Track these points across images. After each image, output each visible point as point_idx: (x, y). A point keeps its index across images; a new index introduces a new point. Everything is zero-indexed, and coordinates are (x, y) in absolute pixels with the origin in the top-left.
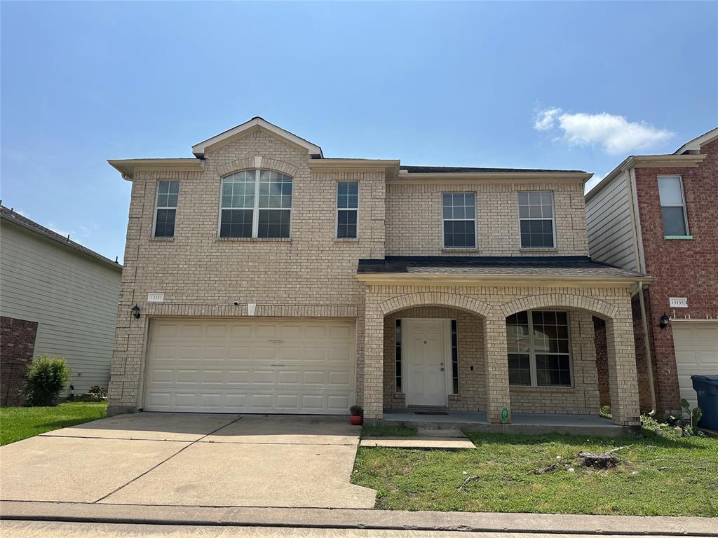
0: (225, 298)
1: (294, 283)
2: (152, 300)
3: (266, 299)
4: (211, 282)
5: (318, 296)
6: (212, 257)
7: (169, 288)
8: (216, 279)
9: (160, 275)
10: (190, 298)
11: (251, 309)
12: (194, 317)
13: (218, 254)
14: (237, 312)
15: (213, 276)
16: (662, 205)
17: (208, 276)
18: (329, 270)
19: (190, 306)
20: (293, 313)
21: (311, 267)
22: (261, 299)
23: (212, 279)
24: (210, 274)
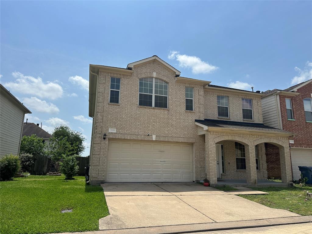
0: (143, 132)
1: (170, 127)
2: (111, 132)
3: (160, 133)
4: (136, 125)
5: (180, 133)
6: (136, 114)
7: (118, 126)
8: (139, 124)
9: (114, 120)
10: (128, 131)
11: (154, 138)
12: (130, 140)
13: (139, 113)
14: (148, 138)
15: (137, 122)
16: (287, 108)
17: (135, 122)
18: (184, 123)
19: (128, 135)
20: (170, 140)
21: (177, 121)
22: (157, 133)
23: (137, 124)
24: (136, 121)
